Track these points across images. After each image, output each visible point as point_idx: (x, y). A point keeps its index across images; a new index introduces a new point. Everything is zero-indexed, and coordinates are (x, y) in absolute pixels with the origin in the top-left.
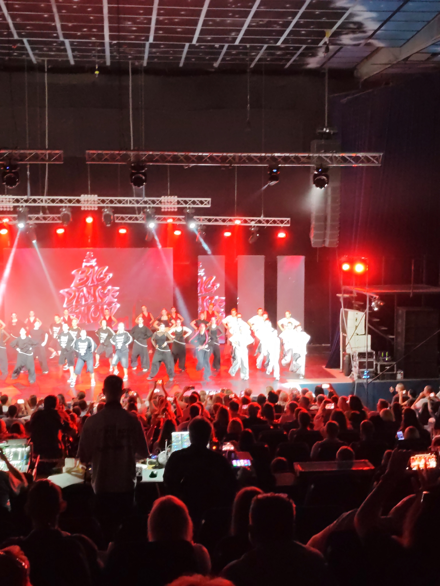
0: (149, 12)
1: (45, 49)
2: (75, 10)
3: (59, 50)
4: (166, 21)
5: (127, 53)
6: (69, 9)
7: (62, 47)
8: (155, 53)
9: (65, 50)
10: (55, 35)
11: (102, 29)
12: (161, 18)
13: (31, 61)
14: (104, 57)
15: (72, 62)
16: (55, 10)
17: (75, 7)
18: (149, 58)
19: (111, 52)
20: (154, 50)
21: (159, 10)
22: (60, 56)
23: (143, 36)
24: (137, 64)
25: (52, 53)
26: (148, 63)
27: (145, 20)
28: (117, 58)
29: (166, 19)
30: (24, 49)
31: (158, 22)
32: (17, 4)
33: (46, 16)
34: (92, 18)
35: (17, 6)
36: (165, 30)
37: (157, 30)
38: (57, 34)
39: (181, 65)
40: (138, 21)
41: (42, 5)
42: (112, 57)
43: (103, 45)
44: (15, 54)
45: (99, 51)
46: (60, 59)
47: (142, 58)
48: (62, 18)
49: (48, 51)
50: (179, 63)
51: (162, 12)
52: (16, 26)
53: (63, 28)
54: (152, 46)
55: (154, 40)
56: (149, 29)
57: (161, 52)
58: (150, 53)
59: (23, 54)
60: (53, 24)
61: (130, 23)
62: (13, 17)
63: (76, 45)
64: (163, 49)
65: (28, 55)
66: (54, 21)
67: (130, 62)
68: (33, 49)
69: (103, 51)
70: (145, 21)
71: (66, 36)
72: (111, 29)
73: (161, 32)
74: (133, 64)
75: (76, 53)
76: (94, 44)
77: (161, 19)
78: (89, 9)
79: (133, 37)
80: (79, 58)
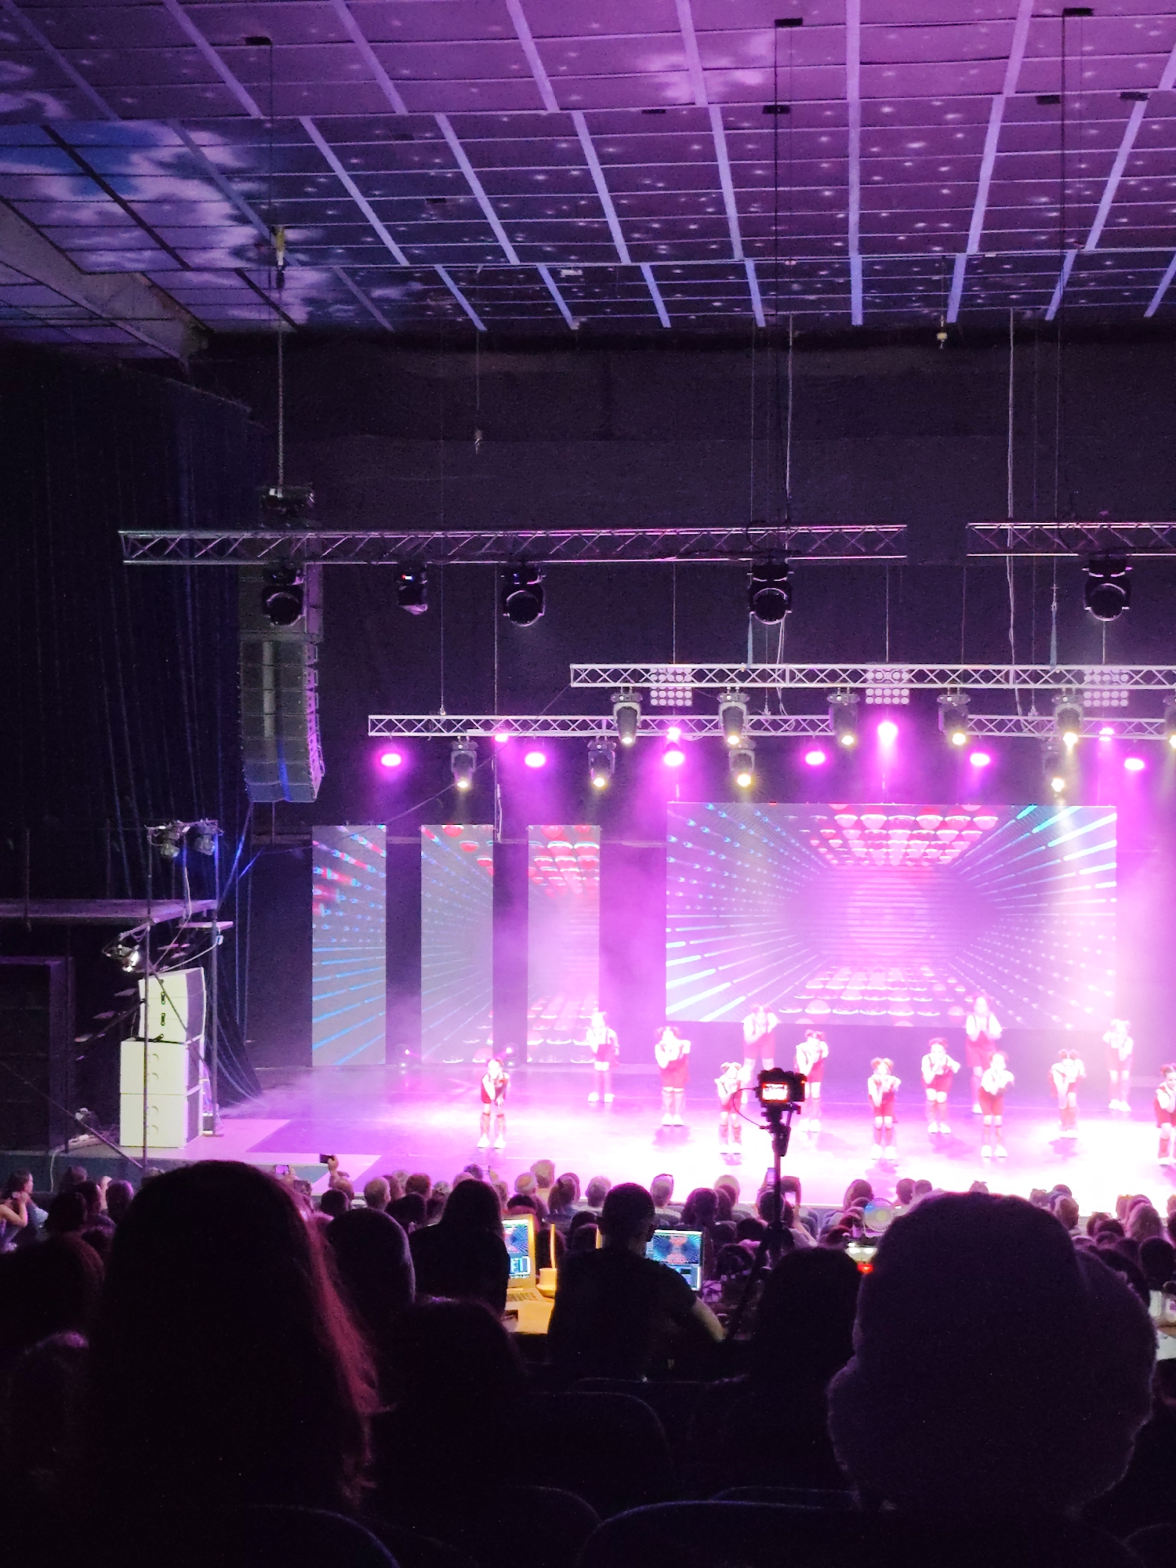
0: (1104, 166)
1: (795, 287)
2: (906, 176)
3: (832, 288)
4: (1145, 189)
5: (1009, 287)
6: (894, 172)
7: (841, 280)
8: (1084, 282)
9: (847, 287)
10: (839, 244)
11: (965, 221)
12: (1132, 181)
13: (753, 320)
14: (944, 302)
15: (858, 320)
16: (854, 176)
17: (908, 164)
18: (1065, 297)
19: (966, 287)
20: (1084, 274)
21: (1132, 157)
22: (831, 304)
23: (1070, 235)
24: (1029, 314)
25: (812, 297)
26: (1060, 311)
27: (1086, 190)
28: (980, 301)
29: (1147, 183)
30: (745, 289)
31: (1123, 193)
32: (761, 167)
33: (827, 193)
34: (945, 191)
35: (759, 172)
36: (1137, 216)
37: (1114, 213)
38: (846, 241)
39: (1149, 313)
40: (1068, 192)
41: (825, 165)
42: (966, 300)
43: (950, 265)
44: (717, 304)
45: (937, 285)
46: (827, 313)
47: (1047, 299)
48: (866, 200)
49: (804, 292)
50: (1146, 307)
51: (1140, 163)
52: (746, 226)
53: (865, 223)
54: (1081, 262)
55: (1099, 245)
56: (1095, 210)
57: (1099, 281)
58: (1070, 284)
59: (738, 303)
60: (841, 216)
61: (1044, 200)
62: (742, 202)
63: (878, 273)
64: (1110, 269)
65: (748, 305)
66: (844, 205)
67: (1011, 309)
68: (764, 289)
69: (947, 285)
70: (1088, 193)
71: (865, 247)
72: (990, 221)
73: (1125, 220)
74: (1018, 316)
75: (874, 293)
76: (928, 266)
77: (1132, 183)
78: (944, 169)
79: (1043, 238)
80: (876, 306)
